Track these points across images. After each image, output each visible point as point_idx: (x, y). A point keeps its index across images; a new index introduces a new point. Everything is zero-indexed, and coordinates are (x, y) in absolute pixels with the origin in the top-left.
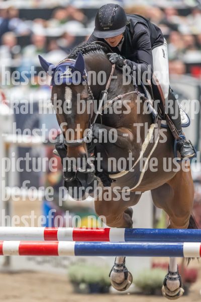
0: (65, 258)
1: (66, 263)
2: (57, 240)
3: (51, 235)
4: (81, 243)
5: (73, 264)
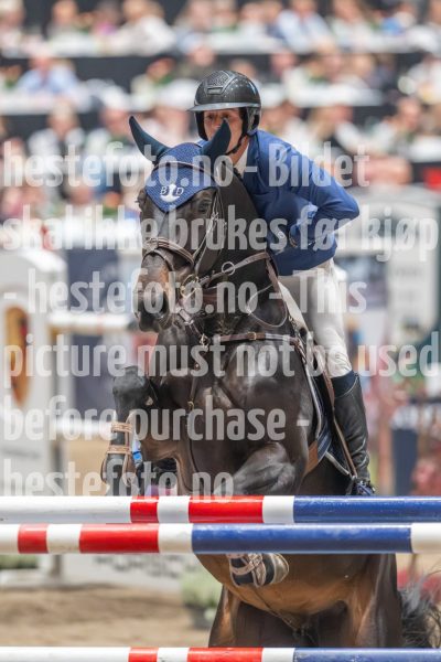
3: (145, 513)
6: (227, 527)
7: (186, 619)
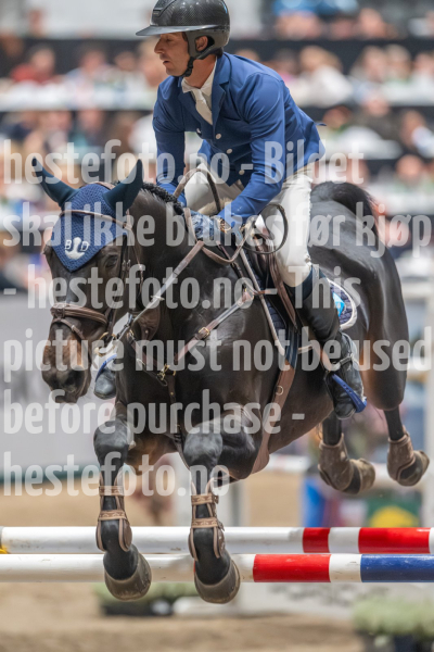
1: (347, 595)
2: (328, 551)
4: (371, 556)
5: (364, 597)
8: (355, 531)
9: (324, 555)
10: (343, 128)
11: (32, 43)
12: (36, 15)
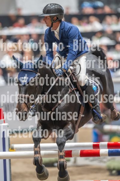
0: (104, 158)
1: (105, 160)
3: (96, 146)
4: (111, 150)
5: (109, 160)
6: (117, 149)
7: (108, 173)
8: (106, 143)
9: (98, 149)
10: (101, 37)
11: (19, 17)
12: (19, 10)
